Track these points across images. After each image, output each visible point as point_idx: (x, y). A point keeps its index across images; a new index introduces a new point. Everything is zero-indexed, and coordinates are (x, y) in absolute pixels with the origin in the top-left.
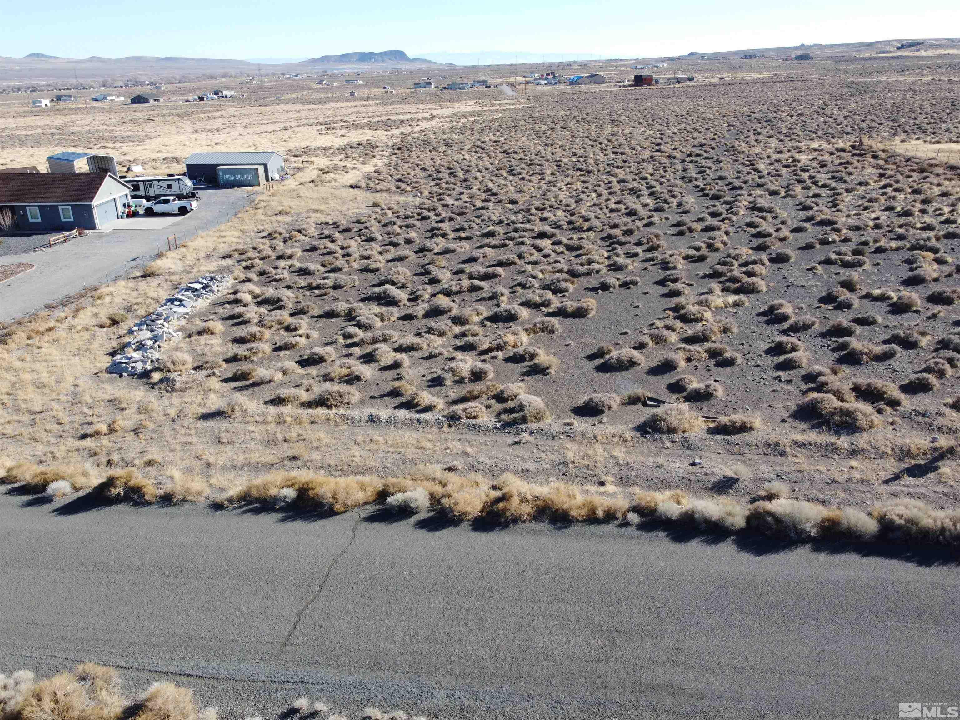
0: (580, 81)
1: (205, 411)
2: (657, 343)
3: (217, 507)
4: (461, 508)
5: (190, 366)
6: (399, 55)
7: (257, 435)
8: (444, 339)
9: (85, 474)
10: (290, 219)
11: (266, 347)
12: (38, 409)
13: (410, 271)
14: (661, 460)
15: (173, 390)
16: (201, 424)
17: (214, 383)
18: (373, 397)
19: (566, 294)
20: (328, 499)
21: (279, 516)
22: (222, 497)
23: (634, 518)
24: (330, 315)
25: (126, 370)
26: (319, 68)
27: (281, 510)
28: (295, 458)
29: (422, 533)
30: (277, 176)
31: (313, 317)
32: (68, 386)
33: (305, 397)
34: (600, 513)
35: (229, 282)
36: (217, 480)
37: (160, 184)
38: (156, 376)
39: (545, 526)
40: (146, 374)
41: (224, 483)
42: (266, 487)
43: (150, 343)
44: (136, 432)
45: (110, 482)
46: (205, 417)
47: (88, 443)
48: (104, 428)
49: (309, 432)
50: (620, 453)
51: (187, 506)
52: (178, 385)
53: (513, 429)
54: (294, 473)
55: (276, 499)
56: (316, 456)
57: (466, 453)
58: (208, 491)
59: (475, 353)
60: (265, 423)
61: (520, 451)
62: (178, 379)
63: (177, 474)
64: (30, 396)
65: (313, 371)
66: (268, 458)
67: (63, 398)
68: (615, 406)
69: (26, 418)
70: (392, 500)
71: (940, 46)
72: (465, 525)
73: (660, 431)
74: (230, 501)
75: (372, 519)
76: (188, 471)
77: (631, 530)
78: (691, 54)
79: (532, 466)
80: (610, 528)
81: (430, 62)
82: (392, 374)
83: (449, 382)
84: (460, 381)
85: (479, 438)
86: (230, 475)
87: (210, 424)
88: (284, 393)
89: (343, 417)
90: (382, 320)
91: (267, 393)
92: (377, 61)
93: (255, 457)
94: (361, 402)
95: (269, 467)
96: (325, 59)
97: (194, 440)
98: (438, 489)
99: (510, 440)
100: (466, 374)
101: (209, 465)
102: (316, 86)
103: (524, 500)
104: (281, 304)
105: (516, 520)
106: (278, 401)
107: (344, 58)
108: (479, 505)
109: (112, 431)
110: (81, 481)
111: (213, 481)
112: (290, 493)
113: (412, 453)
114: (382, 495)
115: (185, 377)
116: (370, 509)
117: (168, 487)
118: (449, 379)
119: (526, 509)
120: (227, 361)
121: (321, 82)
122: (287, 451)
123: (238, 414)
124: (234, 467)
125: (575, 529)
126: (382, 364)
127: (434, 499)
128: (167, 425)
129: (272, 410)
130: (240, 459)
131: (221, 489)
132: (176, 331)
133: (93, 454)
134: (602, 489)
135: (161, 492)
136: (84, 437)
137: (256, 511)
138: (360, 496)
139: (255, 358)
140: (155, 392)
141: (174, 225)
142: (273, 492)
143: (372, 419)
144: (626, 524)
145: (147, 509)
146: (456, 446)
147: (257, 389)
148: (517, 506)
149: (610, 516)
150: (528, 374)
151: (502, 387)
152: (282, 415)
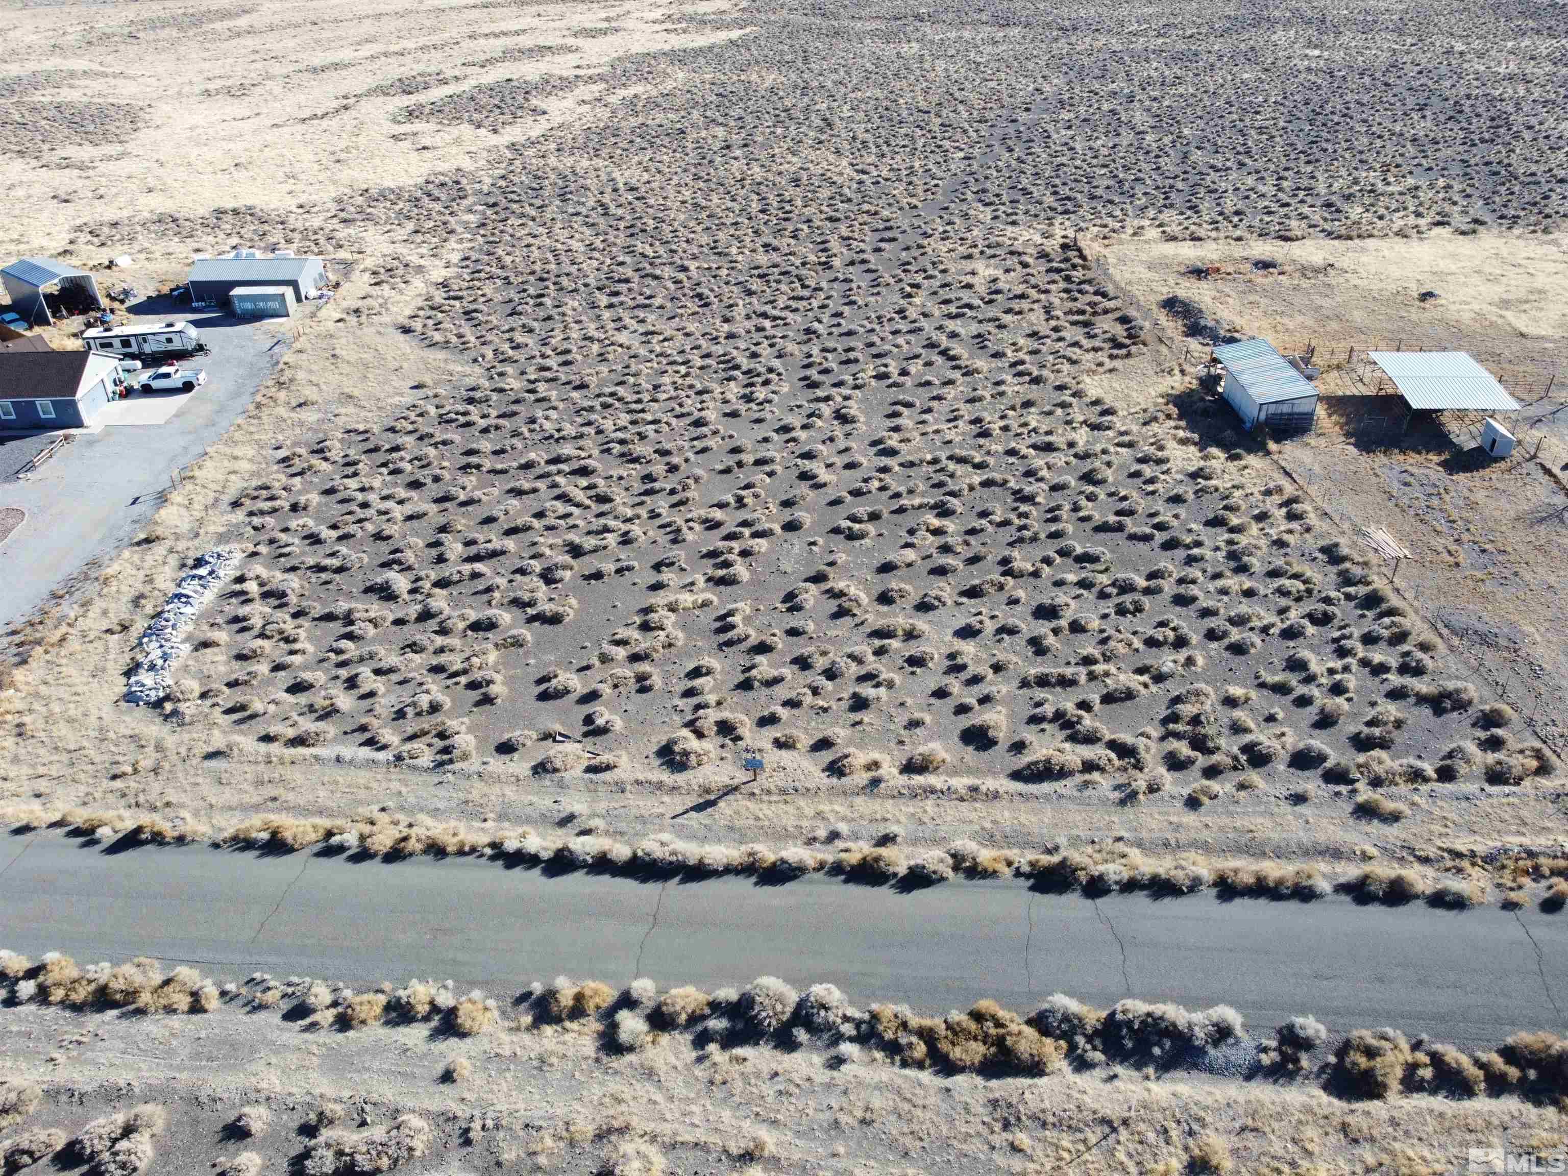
1: (211, 750)
3: (216, 846)
4: (376, 847)
5: (197, 694)
7: (248, 776)
8: (423, 655)
9: (121, 818)
11: (265, 667)
12: (72, 747)
13: (423, 539)
14: (534, 799)
15: (183, 724)
16: (206, 764)
17: (217, 715)
18: (346, 733)
20: (290, 840)
21: (257, 853)
22: (219, 837)
23: (488, 851)
24: (329, 617)
25: (140, 698)
27: (261, 847)
28: (275, 799)
29: (350, 866)
30: (313, 293)
31: (314, 619)
32: (93, 719)
33: (291, 733)
34: (467, 849)
35: (237, 558)
36: (219, 820)
37: (157, 337)
38: (168, 707)
39: (429, 858)
40: (158, 704)
41: (223, 824)
42: (249, 829)
43: (160, 662)
44: (155, 771)
45: (139, 830)
46: (210, 756)
47: (118, 784)
48: (129, 770)
49: (289, 773)
50: (510, 792)
51: (196, 845)
52: (187, 719)
53: (441, 769)
55: (256, 840)
56: (291, 796)
57: (400, 793)
58: (210, 832)
60: (256, 762)
61: (442, 792)
62: (187, 711)
63: (188, 816)
64: (64, 732)
65: (302, 699)
66: (256, 799)
67: (93, 734)
68: (529, 743)
69: (65, 757)
70: (335, 840)
72: (379, 858)
73: (546, 771)
74: (225, 841)
75: (319, 854)
76: (196, 814)
77: (484, 859)
79: (441, 805)
80: (470, 859)
82: (366, 703)
83: (410, 715)
84: (419, 714)
85: (414, 778)
86: (227, 816)
87: (213, 763)
88: (273, 730)
89: (316, 758)
90: (376, 626)
91: (261, 728)
93: (246, 799)
94: (335, 739)
95: (256, 807)
97: (200, 780)
98: (367, 829)
99: (436, 781)
100: (425, 706)
101: (211, 806)
103: (419, 840)
104: (285, 600)
105: (411, 855)
106: (267, 739)
108: (389, 843)
109: (136, 771)
110: (119, 825)
111: (214, 821)
112: (265, 836)
113: (362, 794)
114: (329, 834)
115: (193, 710)
116: (320, 845)
117: (183, 829)
118: (410, 711)
119: (419, 847)
120: (229, 685)
122: (270, 791)
123: (236, 751)
124: (231, 808)
125: (448, 860)
126: (361, 691)
127: (362, 838)
128: (180, 766)
129: (263, 747)
130: (234, 801)
131: (221, 830)
132: (183, 642)
133: (124, 795)
134: (483, 825)
135: (176, 834)
136: (115, 777)
137: (242, 849)
138: (313, 837)
139: (254, 682)
140: (169, 726)
142: (254, 835)
143: (338, 760)
144: (482, 856)
145: (167, 848)
146: (395, 786)
147: (253, 722)
148: (413, 845)
149: (473, 850)
150: (478, 704)
151: (449, 723)
152: (268, 756)
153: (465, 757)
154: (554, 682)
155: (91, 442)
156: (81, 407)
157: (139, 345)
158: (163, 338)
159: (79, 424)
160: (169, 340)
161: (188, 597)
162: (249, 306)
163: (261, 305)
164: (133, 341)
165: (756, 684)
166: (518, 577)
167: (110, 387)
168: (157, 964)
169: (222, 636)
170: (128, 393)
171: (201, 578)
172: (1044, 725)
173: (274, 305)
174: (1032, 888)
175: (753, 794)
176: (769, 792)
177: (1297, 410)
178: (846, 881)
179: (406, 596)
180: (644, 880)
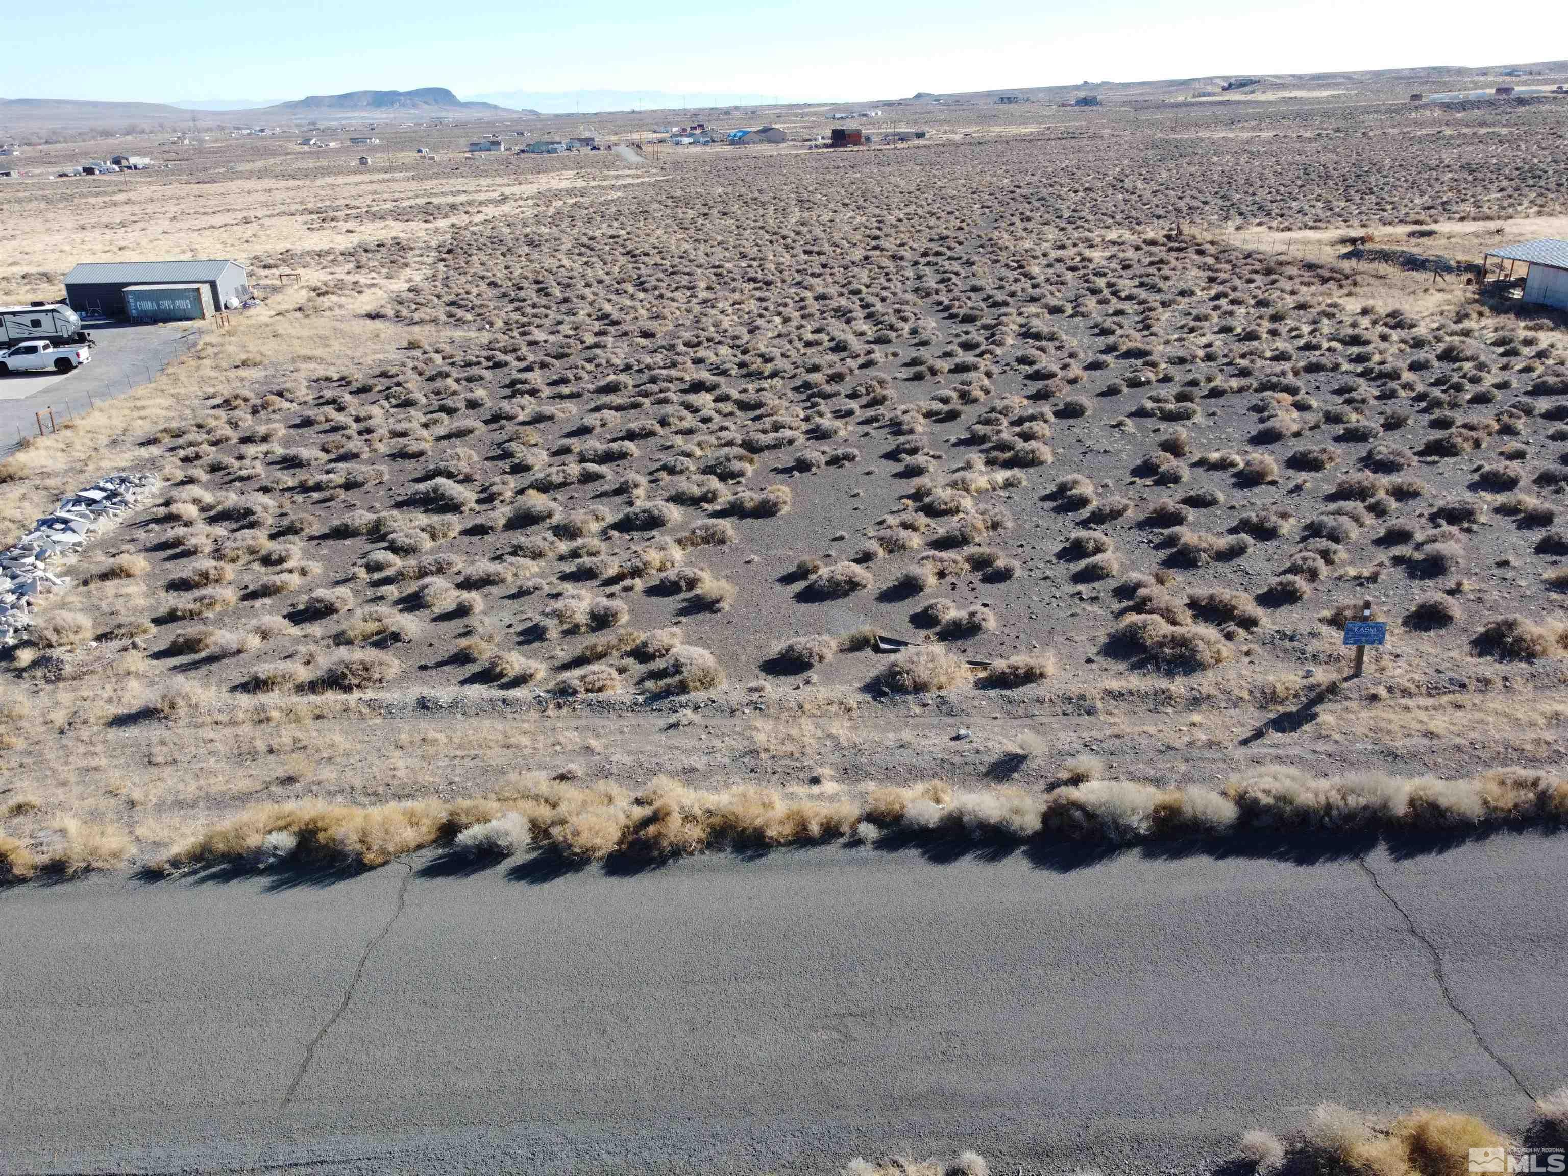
0: (746, 138)
1: (121, 710)
2: (891, 551)
3: (152, 875)
4: (585, 839)
5: (89, 634)
6: (441, 96)
7: (219, 746)
8: (542, 563)
10: (263, 373)
11: (229, 594)
13: (479, 453)
14: (907, 735)
15: (59, 679)
16: (114, 734)
17: (136, 661)
18: (423, 668)
19: (742, 480)
20: (352, 844)
21: (265, 881)
22: (159, 858)
23: (869, 831)
24: (342, 533)
26: (304, 117)
27: (270, 870)
28: (291, 780)
29: (521, 887)
30: (235, 302)
31: (311, 538)
33: (304, 674)
34: (815, 829)
35: (155, 485)
36: (149, 828)
37: (18, 319)
38: (26, 656)
39: (725, 858)
40: (6, 654)
41: (163, 834)
42: (239, 835)
46: (121, 721)
49: (311, 733)
50: (840, 729)
51: (94, 878)
52: (68, 669)
53: (665, 704)
54: (290, 806)
55: (259, 853)
56: (328, 774)
57: (588, 749)
58: (133, 850)
59: (596, 583)
60: (233, 723)
61: (677, 739)
62: (67, 657)
63: (72, 825)
65: (316, 629)
66: (243, 784)
68: (829, 656)
70: (471, 837)
71: (1282, 86)
72: (594, 868)
73: (902, 690)
74: (175, 863)
75: (432, 871)
76: (94, 817)
77: (865, 851)
78: (919, 96)
79: (699, 762)
80: (832, 850)
81: (496, 107)
82: (456, 625)
83: (553, 633)
84: (573, 631)
85: (611, 723)
86: (175, 818)
87: (132, 732)
88: (264, 670)
89: (372, 705)
90: (433, 537)
91: (235, 672)
92: (403, 105)
93: (218, 785)
94: (404, 677)
95: (243, 799)
96: (311, 102)
97: (102, 762)
98: (544, 813)
99: (662, 723)
100: (582, 618)
101: (132, 804)
102: (298, 148)
103: (689, 818)
104: (252, 518)
105: (678, 851)
106: (255, 685)
107: (346, 100)
108: (614, 834)
111: (140, 831)
112: (285, 841)
113: (496, 757)
114: (449, 830)
115: (80, 655)
116: (429, 856)
117: (55, 849)
118: (554, 630)
119: (695, 833)
120: (157, 621)
121: (306, 142)
122: (275, 768)
123: (182, 710)
124: (180, 804)
125: (775, 857)
126: (437, 611)
127: (538, 830)
128: (51, 739)
129: (245, 700)
130: (191, 789)
131: (157, 844)
132: (59, 576)
134: (816, 789)
135: (44, 859)
137: (225, 877)
138: (410, 836)
139: (210, 614)
140: (25, 684)
141: (47, 391)
142: (253, 841)
143: (423, 705)
144: (856, 842)
145: (16, 891)
146: (571, 738)
147: (214, 667)
148: (679, 831)
149: (830, 832)
150: (683, 612)
151: (644, 636)
152: (263, 708)
153: (706, 681)
154: (813, 577)
158: (27, 319)
160: (36, 323)
161: (65, 521)
162: (148, 305)
163: (166, 304)
173: (182, 304)
175: (1376, 697)
179: (473, 505)
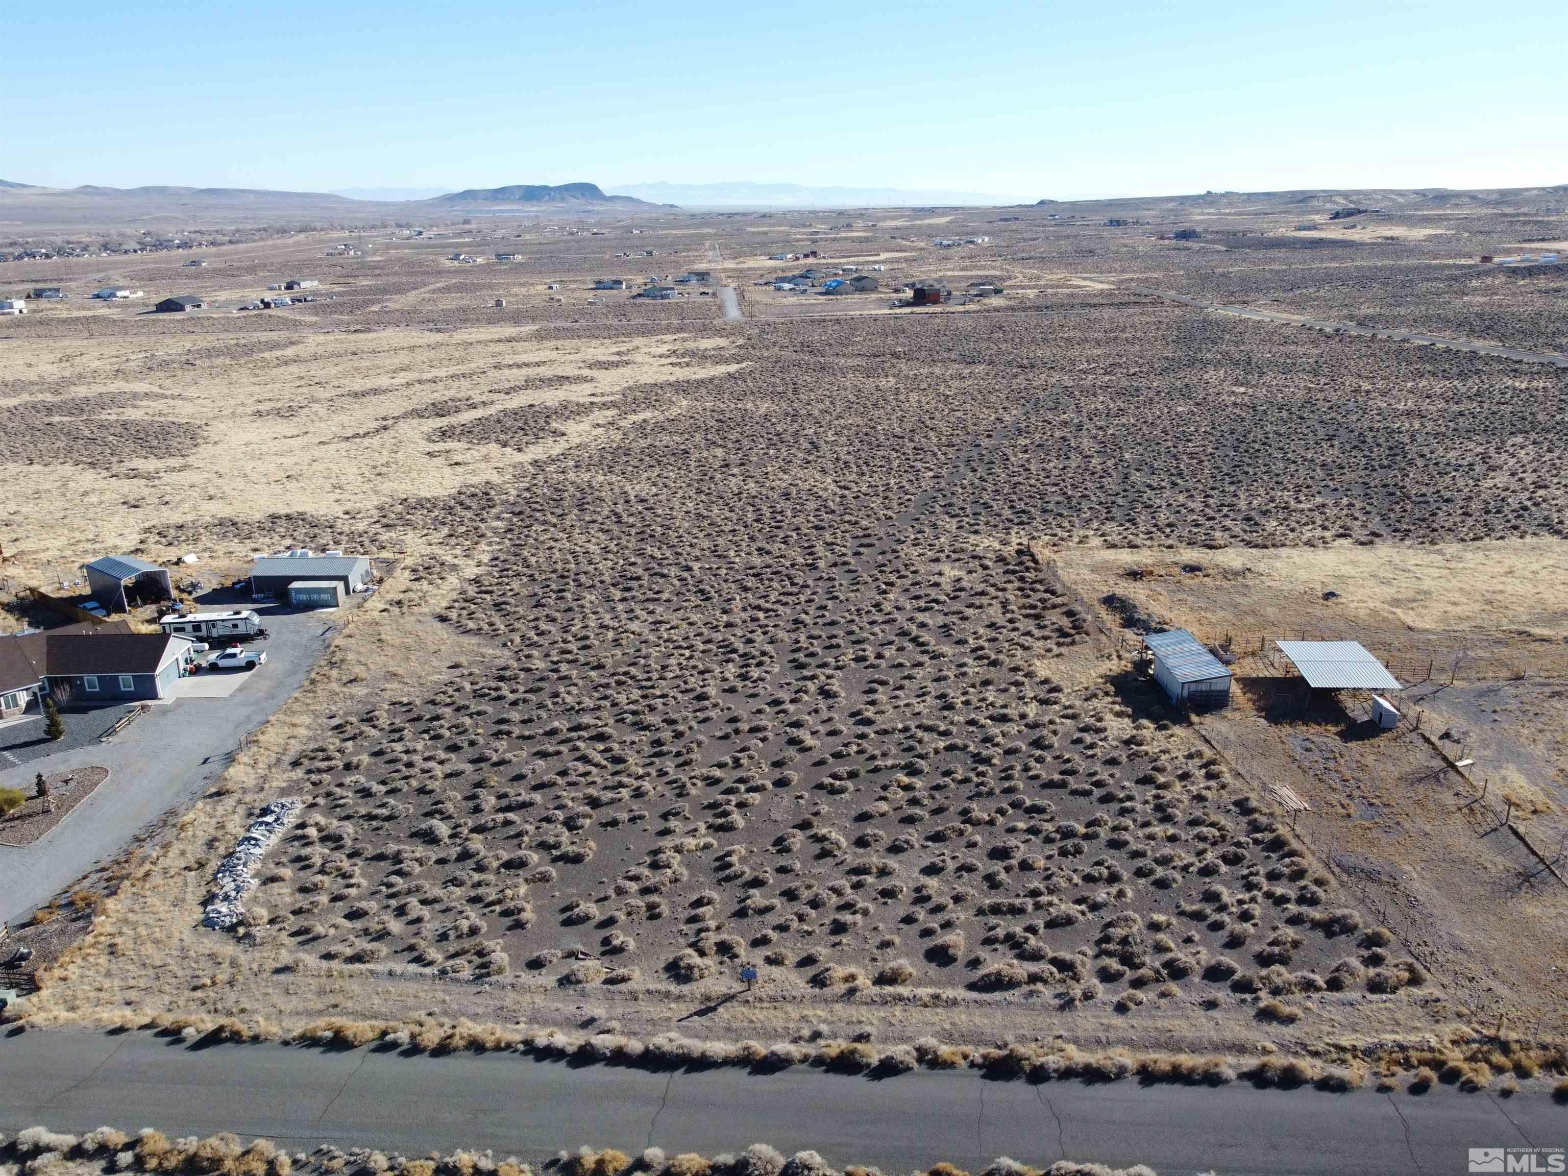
0: (840, 288)
1: (279, 966)
3: (286, 1043)
4: (425, 1043)
5: (266, 920)
6: (588, 190)
7: (313, 987)
8: (462, 889)
9: (202, 1021)
11: (324, 899)
12: (158, 963)
14: (560, 1005)
15: (254, 945)
16: (276, 977)
17: (284, 937)
18: (395, 952)
19: (579, 833)
20: (351, 1037)
21: (321, 1050)
22: (289, 1036)
23: (521, 1047)
24: (381, 857)
25: (217, 924)
26: (458, 211)
27: (324, 1045)
28: (336, 1006)
29: (401, 1059)
30: (360, 587)
31: (367, 860)
32: (175, 941)
33: (349, 952)
34: (503, 1044)
35: (297, 811)
36: (286, 1023)
38: (241, 930)
39: (467, 1054)
40: (232, 928)
41: (291, 1026)
42: (315, 1030)
43: (233, 894)
44: (231, 983)
45: (221, 1028)
46: (278, 971)
47: (199, 994)
48: (208, 982)
49: (347, 984)
50: (539, 1000)
51: (268, 1043)
52: (258, 940)
53: (480, 982)
54: (333, 1019)
55: (321, 1038)
56: (350, 1004)
57: (444, 1001)
58: (280, 1032)
59: (480, 906)
60: (319, 976)
61: (479, 1000)
62: (257, 933)
63: (261, 1019)
64: (150, 951)
65: (358, 925)
66: (320, 1006)
67: (175, 953)
68: (555, 960)
69: (151, 972)
70: (390, 1037)
72: (425, 1054)
73: (571, 983)
74: (294, 1039)
75: (375, 1050)
76: (267, 1018)
77: (517, 1054)
78: (1042, 203)
79: (480, 1011)
80: (505, 1054)
81: (639, 202)
82: (413, 928)
83: (452, 937)
84: (460, 937)
85: (456, 989)
86: (294, 1019)
87: (282, 977)
88: (334, 949)
89: (372, 972)
90: (421, 865)
91: (323, 948)
92: (552, 199)
93: (311, 1006)
94: (387, 957)
95: (320, 1013)
96: (468, 195)
97: (271, 991)
98: (417, 1029)
99: (475, 990)
100: (466, 929)
101: (281, 1012)
102: (449, 264)
103: (462, 1038)
104: (341, 842)
105: (455, 1050)
106: (328, 956)
107: (500, 194)
108: (436, 1040)
109: (214, 983)
110: (202, 1027)
111: (283, 1024)
112: (329, 1034)
113: (411, 1002)
114: (384, 1033)
115: (262, 932)
116: (375, 1043)
117: (256, 1030)
118: (452, 935)
119: (462, 1043)
120: (294, 913)
121: (456, 257)
122: (332, 1000)
123: (301, 967)
124: (297, 1013)
125: (487, 1054)
126: (410, 918)
127: (413, 1036)
128: (252, 977)
129: (325, 964)
130: (301, 1008)
131: (289, 1031)
132: (253, 877)
133: (204, 1003)
134: (514, 1027)
135: (251, 1034)
136: (195, 989)
137: (309, 1046)
138: (370, 1035)
139: (315, 911)
140: (241, 947)
142: (319, 1034)
143: (390, 973)
144: (516, 1051)
145: (244, 1046)
146: (440, 995)
147: (315, 944)
148: (457, 1042)
149: (509, 1046)
150: (510, 928)
151: (486, 943)
152: (330, 970)
153: (500, 971)
154: (576, 910)
155: (165, 711)
156: (158, 682)
157: (208, 630)
158: (230, 624)
159: (154, 696)
160: (235, 626)
161: (256, 839)
162: (304, 597)
163: (315, 597)
164: (203, 626)
165: (750, 912)
166: (544, 824)
167: (182, 665)
168: (237, 1138)
169: (287, 872)
170: (197, 671)
171: (267, 824)
172: (997, 946)
173: (325, 597)
174: (984, 1077)
175: (747, 1002)
176: (761, 1000)
177: (1214, 688)
178: (826, 1071)
179: (447, 840)
180: (655, 1070)
